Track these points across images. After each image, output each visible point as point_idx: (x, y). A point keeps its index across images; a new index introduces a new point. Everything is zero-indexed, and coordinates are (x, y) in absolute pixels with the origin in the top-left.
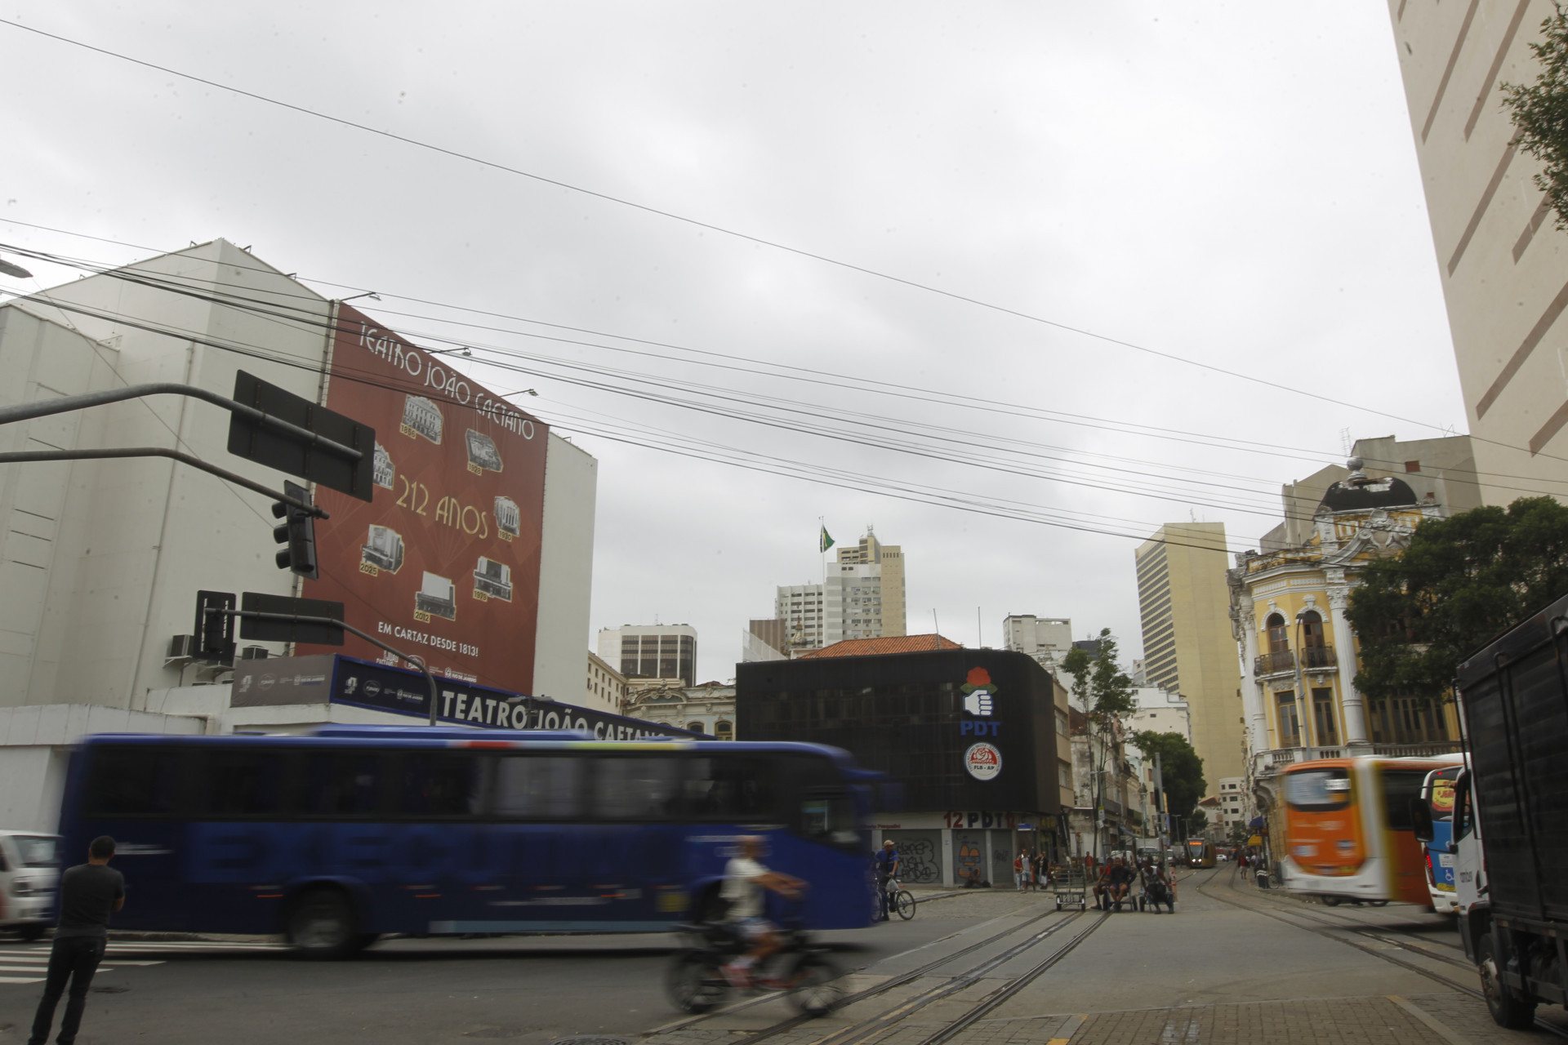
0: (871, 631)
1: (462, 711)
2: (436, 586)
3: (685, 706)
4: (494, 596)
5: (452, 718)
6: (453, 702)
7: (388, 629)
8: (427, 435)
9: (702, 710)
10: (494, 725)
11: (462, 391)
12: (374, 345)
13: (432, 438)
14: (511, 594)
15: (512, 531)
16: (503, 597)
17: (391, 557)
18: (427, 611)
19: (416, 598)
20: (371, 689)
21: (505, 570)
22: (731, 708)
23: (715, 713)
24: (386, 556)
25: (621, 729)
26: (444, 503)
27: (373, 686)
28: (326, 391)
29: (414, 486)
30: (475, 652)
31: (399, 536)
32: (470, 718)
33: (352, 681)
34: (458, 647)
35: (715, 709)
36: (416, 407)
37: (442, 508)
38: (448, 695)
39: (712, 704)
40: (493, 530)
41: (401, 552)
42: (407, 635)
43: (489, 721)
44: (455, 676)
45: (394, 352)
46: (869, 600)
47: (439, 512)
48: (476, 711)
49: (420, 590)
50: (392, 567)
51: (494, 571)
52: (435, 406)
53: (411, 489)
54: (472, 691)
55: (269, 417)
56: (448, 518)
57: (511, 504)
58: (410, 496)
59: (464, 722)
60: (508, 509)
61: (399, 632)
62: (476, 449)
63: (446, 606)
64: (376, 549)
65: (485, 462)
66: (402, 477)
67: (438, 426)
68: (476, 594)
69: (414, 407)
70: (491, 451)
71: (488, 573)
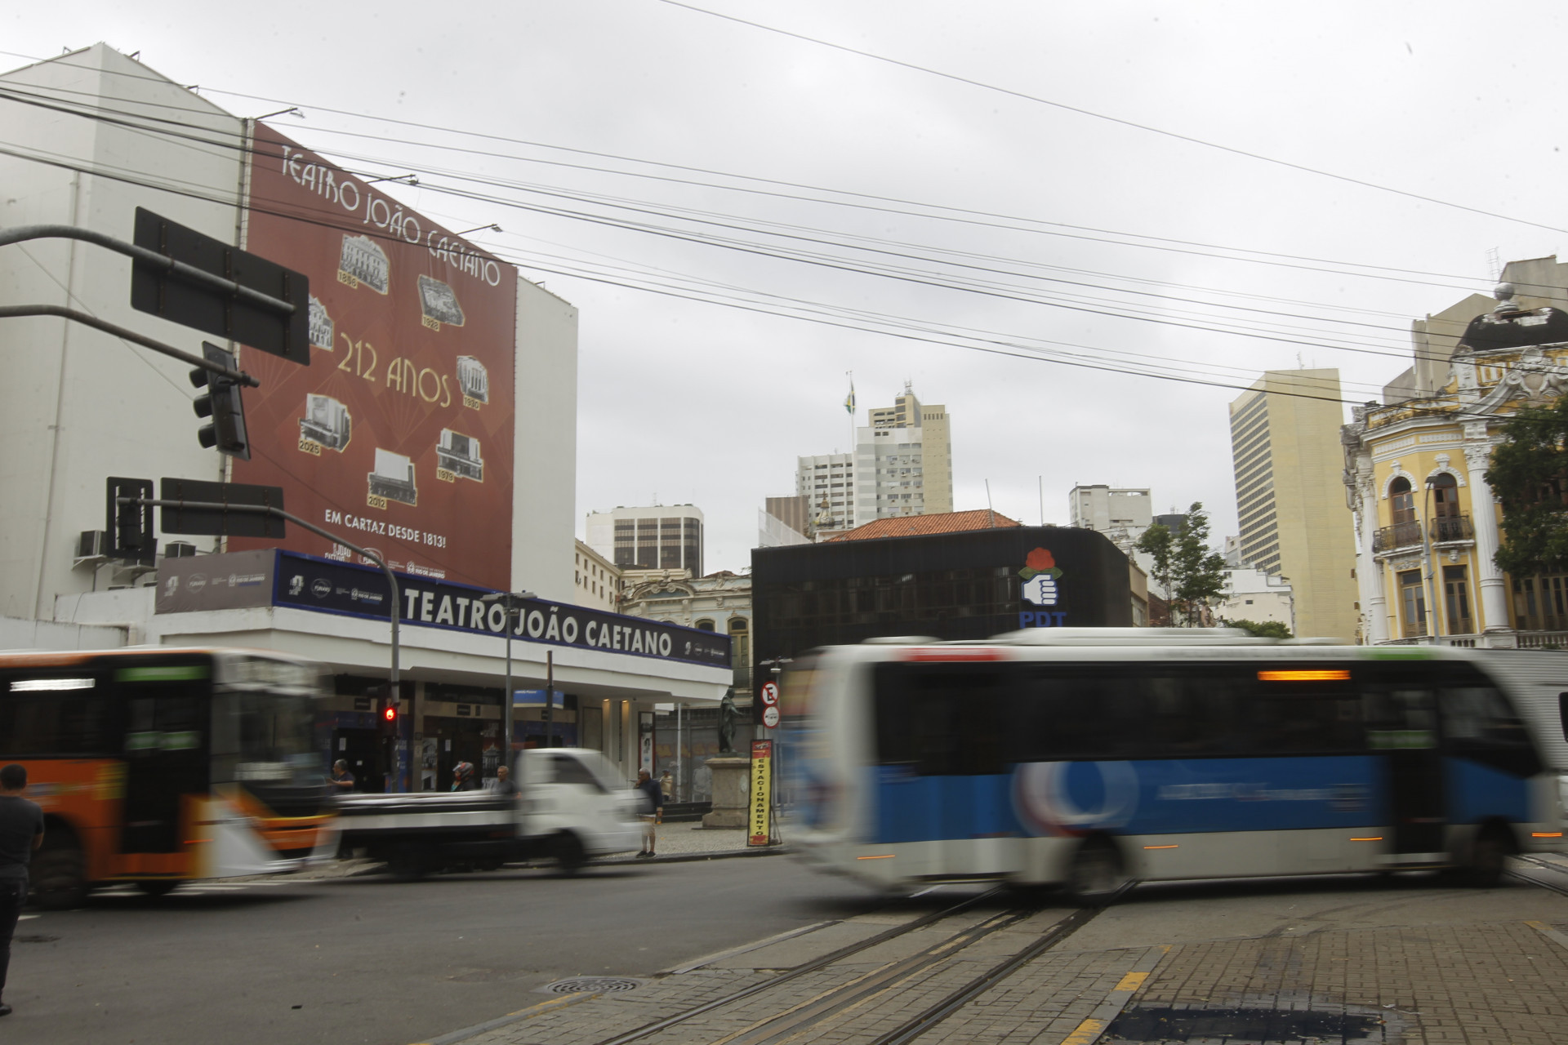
0: (910, 508)
1: (429, 612)
2: (391, 465)
3: (692, 601)
4: (461, 476)
5: (417, 621)
6: (418, 601)
7: (337, 518)
8: (371, 283)
9: (713, 605)
10: (467, 628)
11: (410, 226)
12: (299, 174)
13: (377, 287)
14: (482, 472)
15: (480, 397)
16: (472, 476)
17: (336, 432)
18: (382, 495)
19: (369, 480)
20: (320, 589)
21: (474, 444)
22: (747, 602)
23: (728, 609)
24: (330, 431)
25: (617, 628)
26: (396, 365)
27: (322, 585)
28: (244, 232)
29: (359, 345)
30: (442, 542)
31: (345, 407)
32: (439, 620)
33: (297, 580)
34: (421, 537)
35: (728, 603)
36: (355, 250)
37: (394, 372)
38: (412, 594)
39: (724, 598)
40: (457, 397)
41: (347, 426)
42: (360, 524)
43: (461, 622)
44: (419, 572)
45: (325, 184)
46: (908, 470)
47: (390, 376)
48: (446, 611)
49: (373, 471)
50: (338, 444)
51: (460, 446)
52: (378, 248)
53: (355, 350)
54: (439, 589)
55: (179, 264)
56: (402, 383)
57: (477, 365)
58: (354, 358)
59: (432, 624)
60: (470, 366)
61: (351, 521)
62: (431, 299)
63: (405, 489)
64: (317, 423)
65: (443, 314)
66: (343, 336)
67: (384, 272)
68: (440, 473)
69: (353, 249)
70: (449, 300)
71: (453, 448)
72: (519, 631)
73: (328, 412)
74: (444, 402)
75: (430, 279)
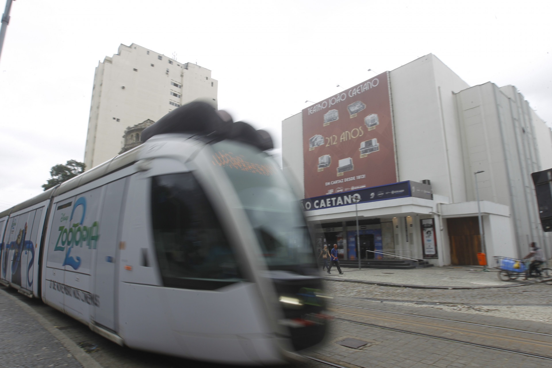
2: (344, 162)
4: (370, 153)
7: (329, 184)
8: (334, 120)
12: (312, 112)
13: (336, 119)
14: (379, 147)
15: (376, 124)
16: (374, 151)
17: (327, 163)
18: (342, 172)
19: (337, 170)
21: (374, 141)
24: (325, 163)
26: (344, 135)
30: (364, 176)
31: (328, 155)
34: (356, 178)
40: (365, 130)
41: (330, 160)
42: (335, 182)
44: (356, 188)
45: (318, 108)
47: (341, 139)
49: (339, 167)
50: (328, 165)
51: (369, 144)
52: (334, 110)
53: (330, 139)
56: (346, 139)
57: (373, 115)
58: (330, 142)
60: (371, 118)
61: (333, 183)
62: (353, 109)
63: (349, 167)
64: (322, 163)
65: (358, 110)
66: (327, 138)
67: (336, 114)
68: (362, 156)
69: (327, 116)
70: (359, 105)
71: (366, 146)
73: (324, 159)
74: (361, 135)
75: (352, 104)
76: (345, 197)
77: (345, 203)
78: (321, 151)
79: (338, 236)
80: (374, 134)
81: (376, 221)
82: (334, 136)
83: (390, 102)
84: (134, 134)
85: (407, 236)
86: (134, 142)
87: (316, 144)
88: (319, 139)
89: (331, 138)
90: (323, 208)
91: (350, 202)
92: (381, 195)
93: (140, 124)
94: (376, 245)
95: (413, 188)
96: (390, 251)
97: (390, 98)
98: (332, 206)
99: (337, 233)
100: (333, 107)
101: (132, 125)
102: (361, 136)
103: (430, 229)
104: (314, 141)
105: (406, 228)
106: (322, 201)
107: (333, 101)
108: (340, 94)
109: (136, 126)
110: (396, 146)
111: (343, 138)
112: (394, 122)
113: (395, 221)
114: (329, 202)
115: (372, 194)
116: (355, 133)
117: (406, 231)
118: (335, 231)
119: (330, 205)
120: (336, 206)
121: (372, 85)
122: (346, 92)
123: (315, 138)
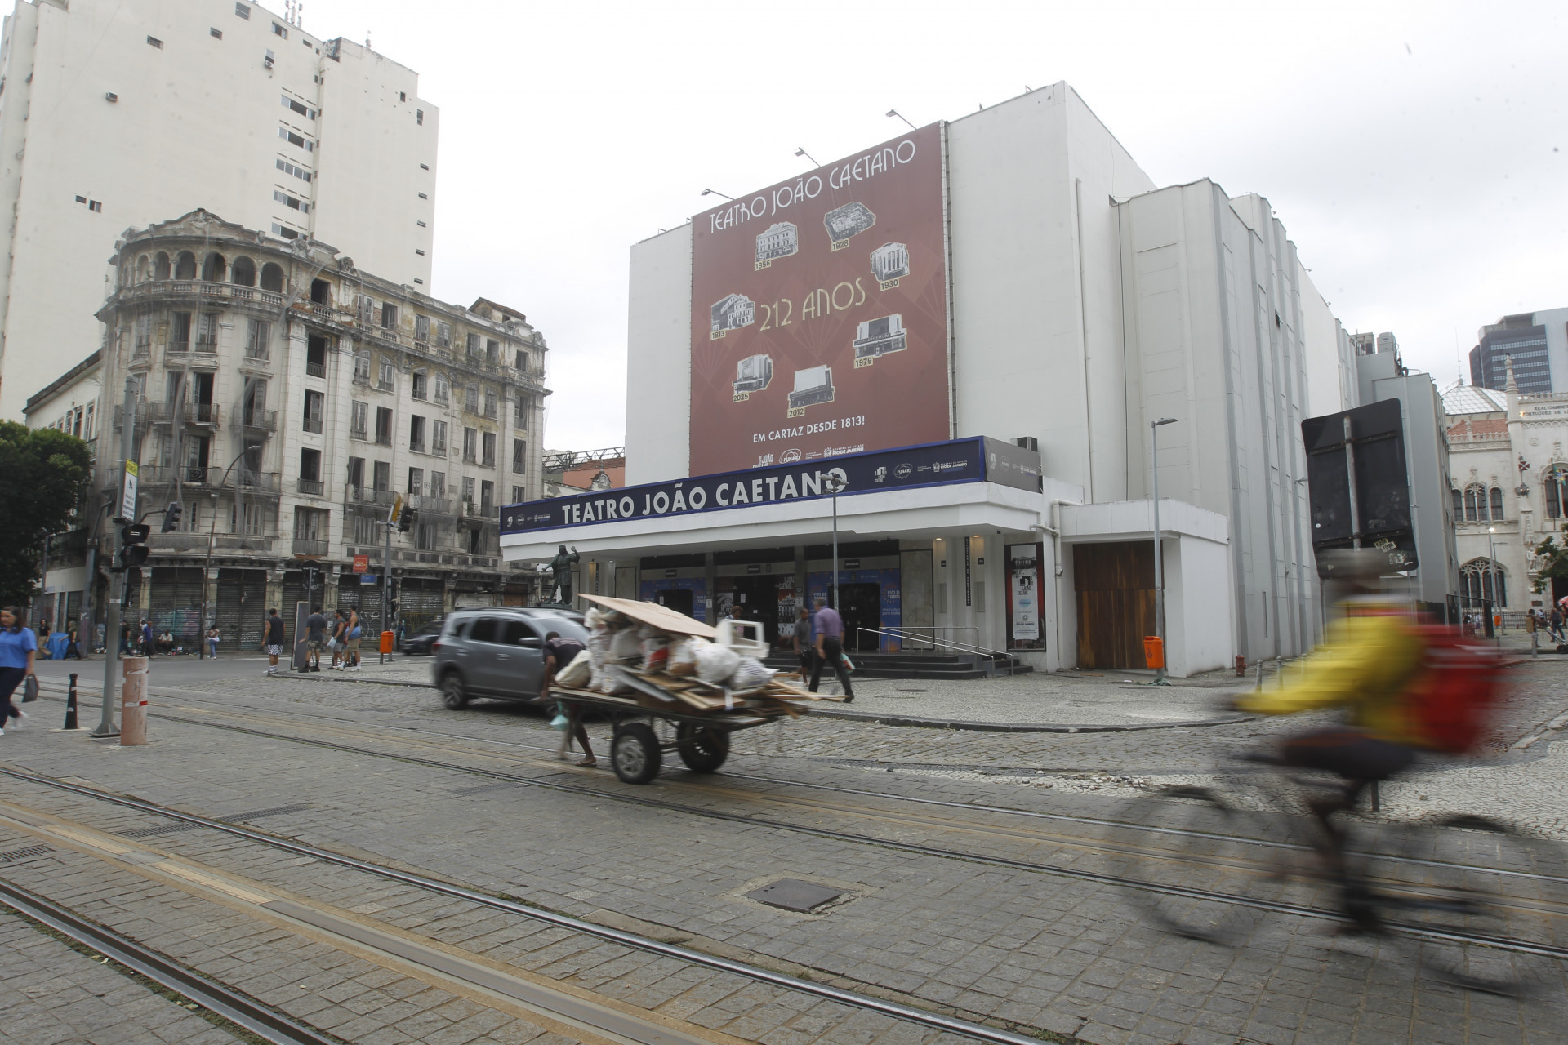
1: (578, 517)
2: (809, 379)
4: (881, 355)
5: (571, 524)
6: (571, 512)
7: (762, 438)
8: (783, 253)
10: (605, 520)
13: (788, 252)
14: (906, 340)
15: (901, 273)
17: (761, 378)
18: (802, 405)
19: (789, 399)
20: (520, 520)
21: (895, 322)
24: (753, 379)
26: (812, 299)
30: (861, 420)
31: (767, 356)
32: (585, 520)
33: (510, 519)
34: (838, 425)
36: (767, 239)
37: (809, 306)
38: (566, 508)
40: (870, 289)
41: (769, 371)
42: (781, 435)
43: (600, 518)
44: (837, 452)
45: (739, 213)
47: (805, 310)
49: (792, 390)
50: (763, 385)
51: (880, 328)
52: (786, 223)
53: (773, 310)
54: (582, 500)
56: (816, 311)
57: (894, 247)
58: (773, 318)
59: (582, 524)
60: (889, 254)
61: (773, 436)
62: (838, 225)
63: (823, 392)
64: (745, 379)
65: (852, 230)
66: (763, 306)
67: (793, 236)
68: (858, 362)
69: (765, 241)
70: (858, 213)
71: (870, 335)
72: (646, 512)
73: (754, 366)
74: (859, 301)
75: (837, 210)
76: (805, 477)
77: (805, 493)
78: (747, 341)
79: (782, 587)
80: (894, 302)
81: (887, 546)
82: (784, 300)
83: (945, 212)
84: (151, 255)
85: (968, 589)
86: (152, 280)
87: (730, 321)
88: (740, 308)
89: (776, 306)
90: (741, 504)
91: (817, 489)
92: (903, 475)
93: (168, 223)
94: (884, 614)
95: (992, 458)
96: (921, 631)
97: (945, 199)
98: (766, 501)
99: (781, 578)
100: (782, 216)
101: (142, 226)
102: (857, 304)
103: (1030, 572)
104: (725, 313)
105: (968, 567)
106: (740, 486)
107: (785, 197)
108: (805, 177)
109: (157, 228)
110: (953, 338)
111: (810, 308)
112: (951, 270)
113: (940, 548)
114: (760, 490)
115: (881, 471)
116: (842, 297)
117: (968, 575)
118: (773, 573)
119: (760, 499)
120: (778, 501)
121: (896, 157)
122: (823, 172)
123: (730, 302)
